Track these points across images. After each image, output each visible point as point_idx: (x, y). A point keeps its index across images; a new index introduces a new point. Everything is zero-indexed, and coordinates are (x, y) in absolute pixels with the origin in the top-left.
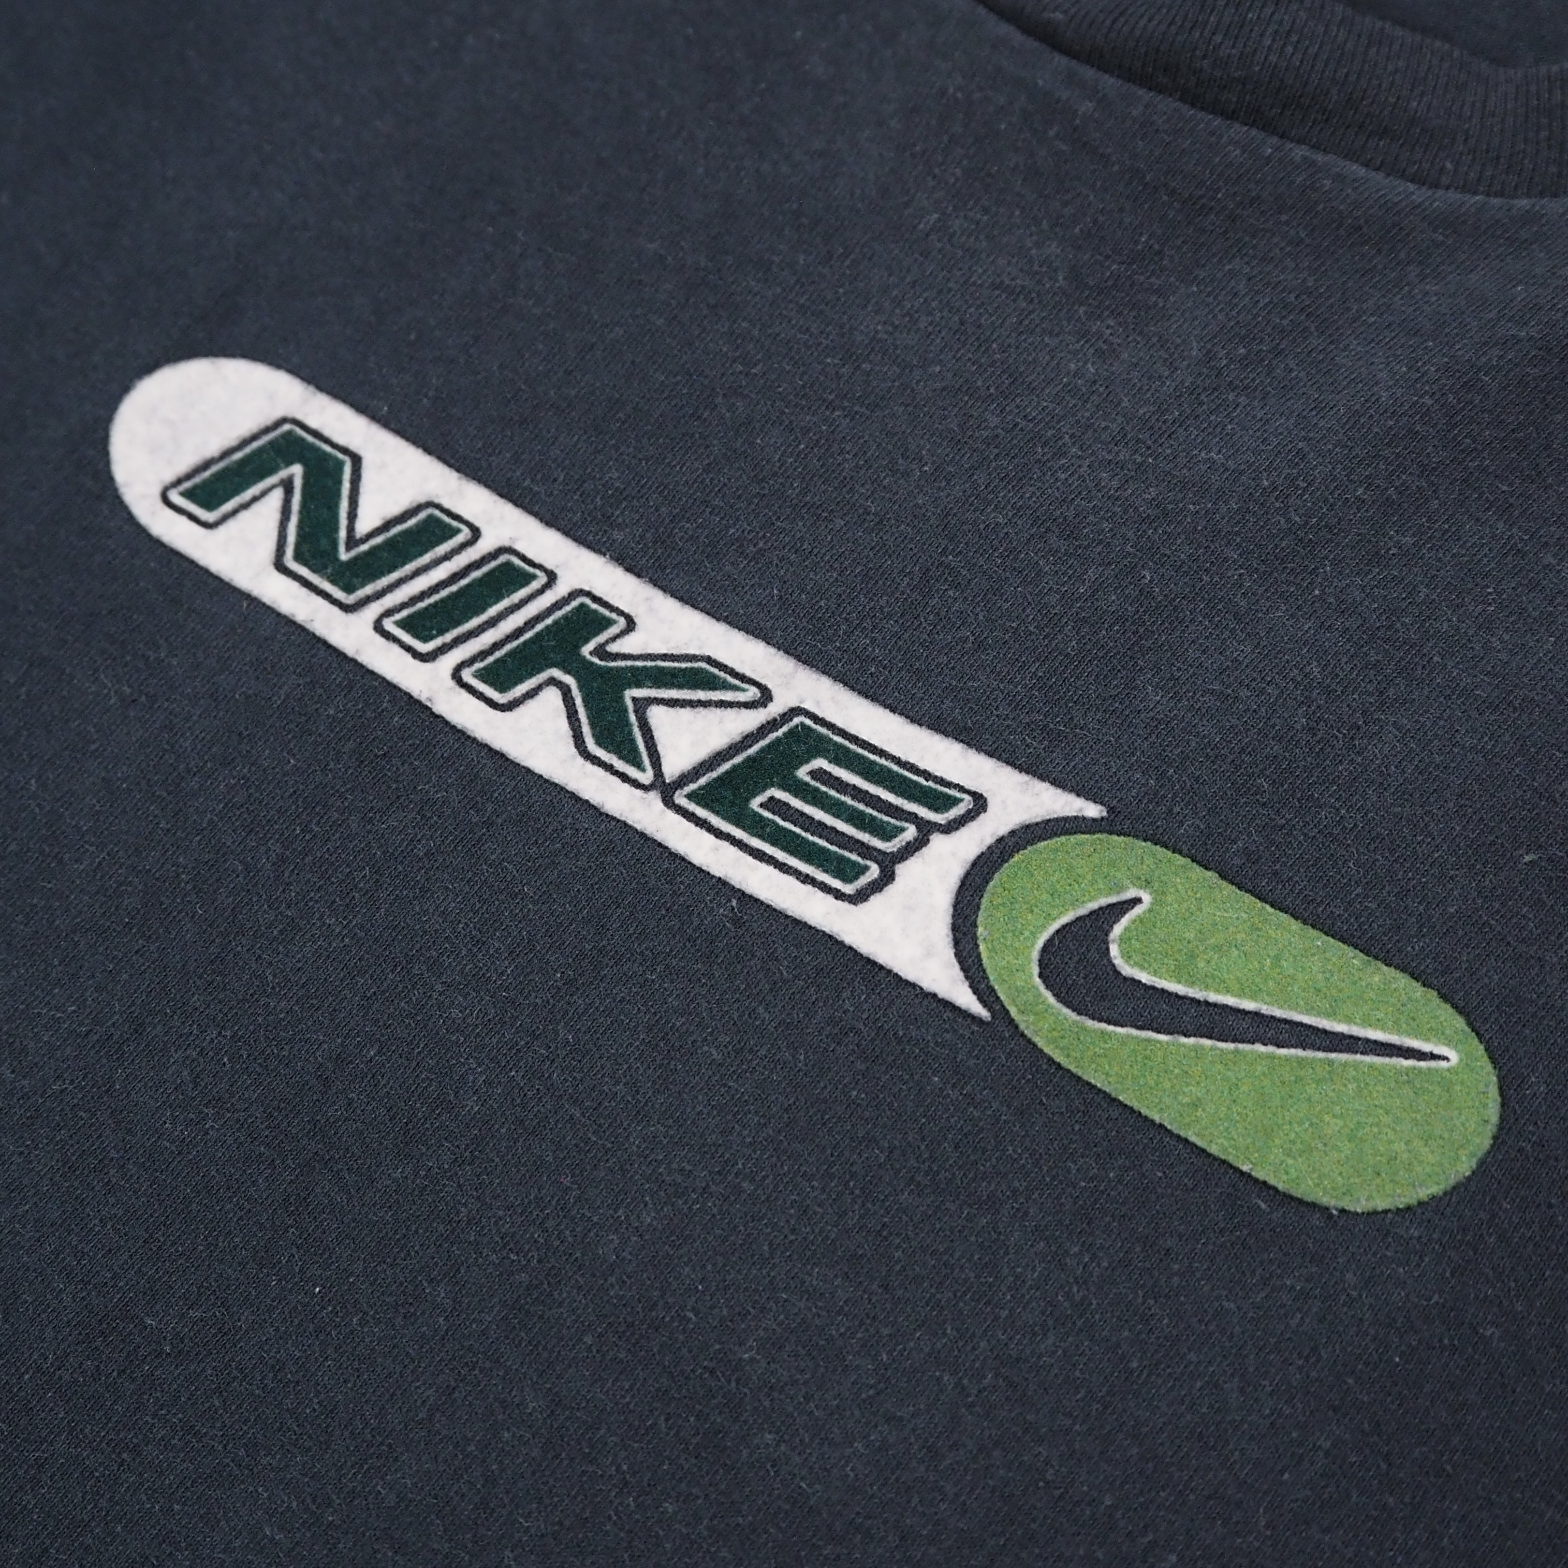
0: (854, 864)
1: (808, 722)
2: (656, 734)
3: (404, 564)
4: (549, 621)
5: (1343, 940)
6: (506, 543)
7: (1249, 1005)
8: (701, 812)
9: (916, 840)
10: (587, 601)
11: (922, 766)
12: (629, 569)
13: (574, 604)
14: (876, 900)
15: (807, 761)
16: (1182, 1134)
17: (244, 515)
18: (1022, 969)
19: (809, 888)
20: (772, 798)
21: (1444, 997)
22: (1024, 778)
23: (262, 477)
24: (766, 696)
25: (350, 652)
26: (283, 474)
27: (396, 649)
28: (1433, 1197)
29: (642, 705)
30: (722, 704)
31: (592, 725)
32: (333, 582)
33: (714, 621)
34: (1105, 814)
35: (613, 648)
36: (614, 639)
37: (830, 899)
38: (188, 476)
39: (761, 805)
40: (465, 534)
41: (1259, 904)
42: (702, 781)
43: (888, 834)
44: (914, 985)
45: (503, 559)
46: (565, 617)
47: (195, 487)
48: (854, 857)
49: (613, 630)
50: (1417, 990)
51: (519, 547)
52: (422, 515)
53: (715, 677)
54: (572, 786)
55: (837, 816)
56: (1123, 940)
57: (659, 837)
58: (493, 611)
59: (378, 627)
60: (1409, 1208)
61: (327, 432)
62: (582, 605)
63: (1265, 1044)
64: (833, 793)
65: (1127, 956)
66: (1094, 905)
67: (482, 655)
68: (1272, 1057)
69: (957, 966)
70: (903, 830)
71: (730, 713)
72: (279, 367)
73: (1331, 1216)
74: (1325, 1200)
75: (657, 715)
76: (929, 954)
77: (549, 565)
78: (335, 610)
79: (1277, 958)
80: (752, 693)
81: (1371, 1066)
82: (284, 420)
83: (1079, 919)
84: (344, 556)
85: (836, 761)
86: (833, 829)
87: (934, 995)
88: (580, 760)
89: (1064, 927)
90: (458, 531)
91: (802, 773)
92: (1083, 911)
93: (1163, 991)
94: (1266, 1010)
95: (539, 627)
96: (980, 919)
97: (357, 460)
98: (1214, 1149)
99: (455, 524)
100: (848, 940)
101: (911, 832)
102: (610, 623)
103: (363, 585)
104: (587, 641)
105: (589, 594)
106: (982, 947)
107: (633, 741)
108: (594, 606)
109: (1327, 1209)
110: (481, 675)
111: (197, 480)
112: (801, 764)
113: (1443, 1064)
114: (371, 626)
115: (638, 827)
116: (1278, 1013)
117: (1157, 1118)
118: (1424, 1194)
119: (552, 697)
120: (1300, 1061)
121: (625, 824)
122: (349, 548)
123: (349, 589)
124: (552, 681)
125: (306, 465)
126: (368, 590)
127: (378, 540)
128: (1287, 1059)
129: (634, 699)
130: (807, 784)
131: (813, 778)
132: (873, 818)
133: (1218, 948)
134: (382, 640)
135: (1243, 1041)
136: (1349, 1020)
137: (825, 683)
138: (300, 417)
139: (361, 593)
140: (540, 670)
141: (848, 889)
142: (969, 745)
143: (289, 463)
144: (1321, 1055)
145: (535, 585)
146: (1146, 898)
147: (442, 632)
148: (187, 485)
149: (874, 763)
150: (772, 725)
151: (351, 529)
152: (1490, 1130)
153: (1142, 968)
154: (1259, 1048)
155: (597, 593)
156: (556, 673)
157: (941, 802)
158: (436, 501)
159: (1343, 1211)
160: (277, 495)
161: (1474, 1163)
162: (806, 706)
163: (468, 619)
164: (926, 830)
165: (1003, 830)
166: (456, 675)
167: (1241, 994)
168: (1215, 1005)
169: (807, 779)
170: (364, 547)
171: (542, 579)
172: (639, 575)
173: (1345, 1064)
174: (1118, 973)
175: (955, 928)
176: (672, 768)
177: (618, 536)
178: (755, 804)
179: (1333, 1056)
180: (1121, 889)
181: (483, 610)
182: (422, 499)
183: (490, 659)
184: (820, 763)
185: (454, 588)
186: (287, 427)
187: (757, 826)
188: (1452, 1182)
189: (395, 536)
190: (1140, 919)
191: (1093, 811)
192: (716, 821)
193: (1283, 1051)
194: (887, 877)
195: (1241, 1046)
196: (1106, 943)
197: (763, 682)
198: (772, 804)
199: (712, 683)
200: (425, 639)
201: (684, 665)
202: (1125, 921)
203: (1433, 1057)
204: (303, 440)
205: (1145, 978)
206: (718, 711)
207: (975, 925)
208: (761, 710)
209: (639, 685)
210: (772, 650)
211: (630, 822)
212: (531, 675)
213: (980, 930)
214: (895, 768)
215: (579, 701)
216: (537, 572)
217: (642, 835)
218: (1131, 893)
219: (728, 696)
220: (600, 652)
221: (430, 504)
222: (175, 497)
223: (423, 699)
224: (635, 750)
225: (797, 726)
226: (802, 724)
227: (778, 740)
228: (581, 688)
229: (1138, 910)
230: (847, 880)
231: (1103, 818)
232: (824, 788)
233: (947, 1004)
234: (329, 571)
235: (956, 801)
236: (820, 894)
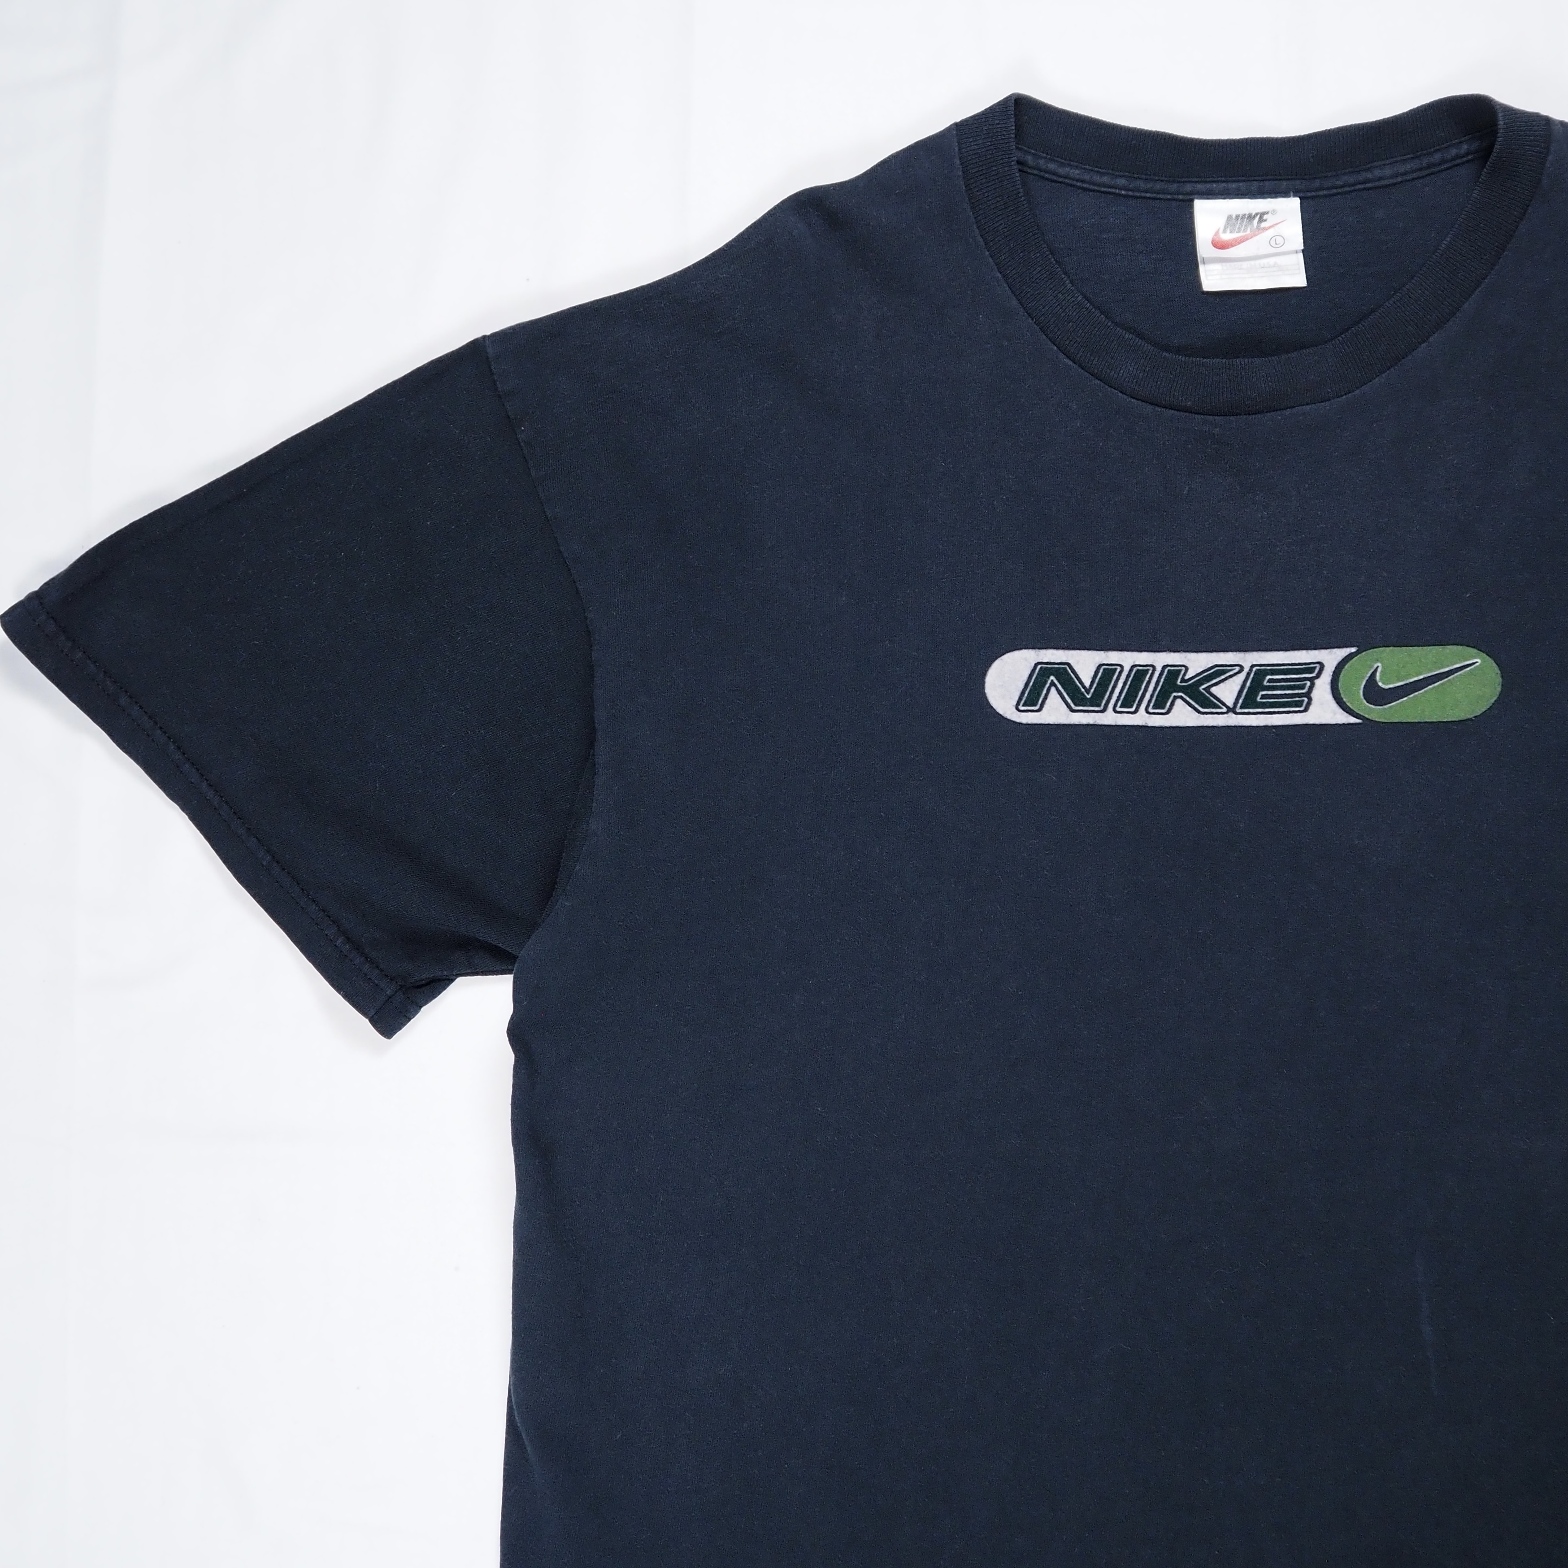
0: (1299, 701)
1: (1258, 668)
2: (1218, 696)
3: (1108, 688)
4: (1162, 680)
5: (1434, 645)
6: (1132, 664)
7: (1421, 677)
8: (1246, 711)
9: (1311, 684)
10: (1169, 668)
11: (1297, 662)
12: (1174, 652)
13: (1166, 671)
14: (1312, 708)
15: (1265, 679)
16: (1425, 721)
17: (1048, 701)
18: (1362, 703)
19: (1291, 714)
20: (1262, 695)
21: (1467, 646)
22: (1329, 650)
23: (1044, 687)
24: (1242, 668)
25: (1113, 724)
26: (1049, 682)
27: (1125, 715)
28: (1495, 701)
29: (1207, 689)
30: (1231, 676)
31: (1197, 703)
32: (1093, 706)
33: (1210, 653)
34: (1357, 649)
35: (1187, 677)
36: (1185, 674)
37: (1299, 714)
38: (1020, 699)
39: (1261, 699)
40: (1119, 669)
41: (1407, 648)
42: (1241, 701)
43: (1303, 687)
44: (1336, 724)
45: (1135, 670)
46: (1166, 676)
47: (1025, 702)
48: (1297, 699)
49: (1183, 672)
50: (1460, 648)
51: (1137, 663)
52: (1101, 670)
53: (1223, 670)
54: (1205, 724)
55: (1284, 690)
56: (1381, 679)
57: (1240, 725)
58: (1143, 687)
59: (1116, 712)
60: (1491, 707)
61: (1052, 661)
62: (1169, 670)
63: (1431, 685)
64: (1278, 684)
65: (1383, 683)
66: (1369, 675)
67: (1150, 701)
68: (1434, 688)
69: (1345, 713)
70: (1306, 684)
71: (1234, 678)
72: (1021, 649)
73: (1473, 720)
74: (1469, 717)
75: (1214, 690)
76: (1335, 714)
77: (1149, 663)
78: (1100, 714)
79: (1420, 661)
80: (1237, 669)
81: (1460, 675)
82: (1036, 665)
83: (1367, 680)
84: (1089, 696)
85: (1272, 674)
86: (1285, 694)
87: (1344, 724)
88: (1202, 716)
89: (1365, 686)
90: (1116, 669)
91: (1265, 683)
92: (1367, 678)
93: (1398, 687)
94: (1426, 676)
95: (1161, 684)
96: (1342, 696)
97: (1068, 664)
98: (1435, 721)
99: (1113, 667)
100: (1311, 722)
101: (1308, 683)
102: (1180, 671)
103: (1101, 702)
104: (1177, 679)
105: (1168, 666)
106: (1348, 704)
107: (1213, 702)
108: (1172, 668)
109: (1471, 718)
110: (1154, 708)
111: (1024, 699)
112: (1263, 681)
113: (1477, 664)
114: (1113, 713)
115: (1233, 725)
116: (1429, 675)
117: (1416, 721)
118: (1493, 701)
119: (1179, 702)
120: (1442, 684)
121: (1228, 726)
122: (1088, 694)
123: (1099, 706)
124: (1176, 698)
125: (1054, 675)
126: (1104, 702)
127: (1095, 685)
128: (1438, 686)
129: (1203, 689)
130: (1269, 686)
131: (1270, 683)
132: (1294, 685)
133: (1404, 667)
134: (1119, 715)
135: (1425, 688)
136: (1448, 666)
137: (1255, 653)
138: (1040, 661)
139: (1103, 704)
140: (1170, 696)
141: (1302, 709)
142: (1307, 649)
143: (1049, 677)
144: (1446, 680)
145: (1150, 672)
146: (1379, 664)
147: (1134, 701)
148: (1023, 702)
149: (1283, 669)
150: (1248, 674)
151: (1084, 687)
152: (1499, 676)
153: (1390, 684)
154: (1430, 687)
155: (1170, 664)
156: (1175, 694)
157: (1311, 670)
158: (1102, 663)
159: (1476, 717)
160: (1053, 689)
161: (1500, 686)
162: (1254, 663)
163: (1137, 694)
164: (1312, 680)
165: (1333, 669)
166: (1148, 712)
167: (1417, 675)
168: (1412, 682)
169: (1268, 684)
170: (1092, 690)
171: (1151, 668)
172: (1178, 652)
173: (1453, 678)
174: (1384, 689)
175: (1338, 703)
176: (1230, 704)
177: (1164, 643)
178: (1258, 699)
179: (1449, 678)
180: (1371, 667)
181: (1140, 689)
182: (1097, 665)
183: (1153, 701)
184: (1269, 677)
185: (1127, 687)
186: (1039, 666)
187: (1263, 705)
188: (1498, 693)
189: (1099, 681)
190: (1382, 671)
191: (1353, 650)
192: (1251, 711)
193: (1436, 684)
194: (1310, 699)
195: (1426, 689)
196: (1377, 683)
197: (1238, 663)
198: (1263, 697)
199: (1224, 672)
200: (1131, 707)
201: (1212, 671)
202: (1378, 674)
203: (1474, 663)
204: (1047, 667)
205: (1391, 686)
206: (1231, 679)
207: (1342, 699)
208: (1243, 672)
209: (1202, 684)
210: (1235, 653)
211: (1229, 725)
212: (1168, 699)
213: (1345, 700)
214: (1290, 667)
215: (1188, 699)
216: (1148, 668)
217: (1235, 726)
218: (1375, 666)
219: (1231, 673)
220: (1183, 680)
221: (1100, 666)
222: (1022, 708)
223: (1144, 724)
224: (1215, 703)
225: (1256, 671)
226: (1257, 669)
227: (1253, 678)
228: (1185, 694)
229: (1379, 670)
230: (1301, 706)
231: (1358, 650)
232: (1275, 684)
233: (1349, 724)
234: (1088, 703)
235: (1315, 668)
236: (1295, 714)
